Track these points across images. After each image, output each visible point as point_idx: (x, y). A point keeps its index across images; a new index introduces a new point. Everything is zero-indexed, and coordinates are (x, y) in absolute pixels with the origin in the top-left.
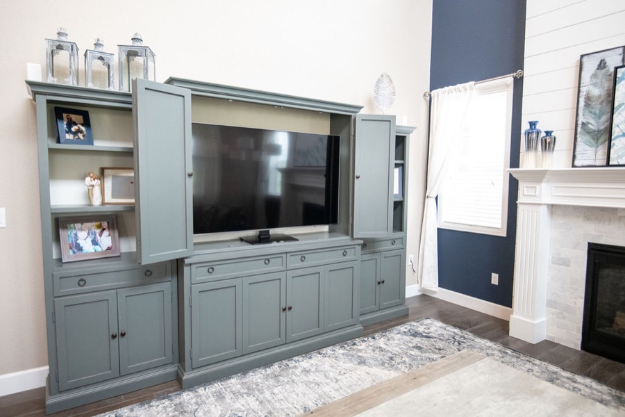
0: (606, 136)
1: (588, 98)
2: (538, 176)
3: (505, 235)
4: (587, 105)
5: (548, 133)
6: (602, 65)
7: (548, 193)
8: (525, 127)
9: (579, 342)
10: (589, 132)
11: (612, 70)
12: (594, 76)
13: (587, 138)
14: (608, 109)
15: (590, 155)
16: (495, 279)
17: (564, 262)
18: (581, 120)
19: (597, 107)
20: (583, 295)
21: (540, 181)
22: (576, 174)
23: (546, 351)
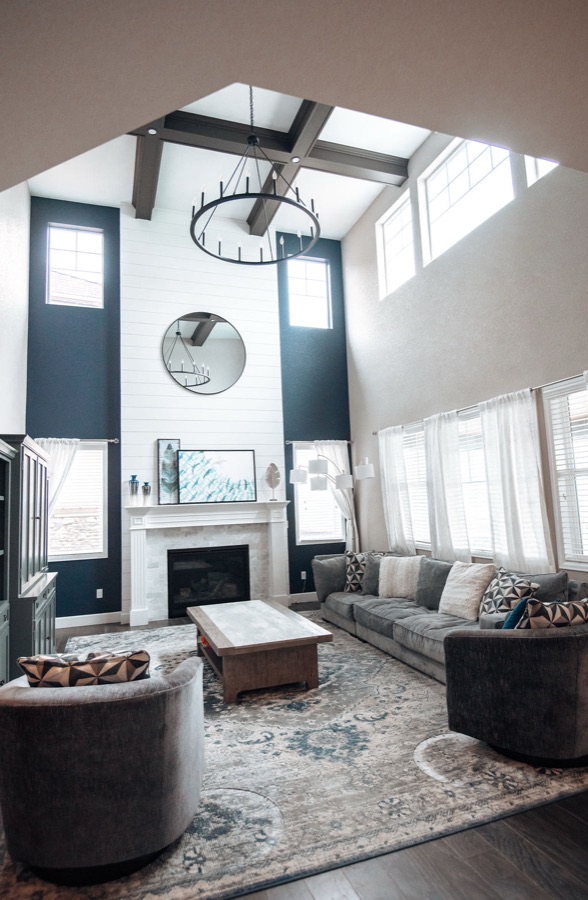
0: (176, 486)
1: (164, 465)
2: (140, 512)
3: (106, 557)
4: (163, 468)
5: (146, 484)
6: (169, 447)
7: (149, 522)
8: (125, 478)
9: (167, 614)
10: (166, 484)
11: (175, 450)
12: (166, 452)
13: (165, 487)
14: (174, 472)
15: (167, 497)
16: (100, 593)
17: (155, 565)
18: (161, 477)
19: (169, 470)
20: (166, 583)
21: (144, 514)
22: (160, 509)
23: (153, 625)
